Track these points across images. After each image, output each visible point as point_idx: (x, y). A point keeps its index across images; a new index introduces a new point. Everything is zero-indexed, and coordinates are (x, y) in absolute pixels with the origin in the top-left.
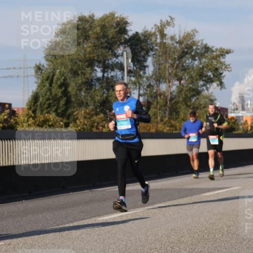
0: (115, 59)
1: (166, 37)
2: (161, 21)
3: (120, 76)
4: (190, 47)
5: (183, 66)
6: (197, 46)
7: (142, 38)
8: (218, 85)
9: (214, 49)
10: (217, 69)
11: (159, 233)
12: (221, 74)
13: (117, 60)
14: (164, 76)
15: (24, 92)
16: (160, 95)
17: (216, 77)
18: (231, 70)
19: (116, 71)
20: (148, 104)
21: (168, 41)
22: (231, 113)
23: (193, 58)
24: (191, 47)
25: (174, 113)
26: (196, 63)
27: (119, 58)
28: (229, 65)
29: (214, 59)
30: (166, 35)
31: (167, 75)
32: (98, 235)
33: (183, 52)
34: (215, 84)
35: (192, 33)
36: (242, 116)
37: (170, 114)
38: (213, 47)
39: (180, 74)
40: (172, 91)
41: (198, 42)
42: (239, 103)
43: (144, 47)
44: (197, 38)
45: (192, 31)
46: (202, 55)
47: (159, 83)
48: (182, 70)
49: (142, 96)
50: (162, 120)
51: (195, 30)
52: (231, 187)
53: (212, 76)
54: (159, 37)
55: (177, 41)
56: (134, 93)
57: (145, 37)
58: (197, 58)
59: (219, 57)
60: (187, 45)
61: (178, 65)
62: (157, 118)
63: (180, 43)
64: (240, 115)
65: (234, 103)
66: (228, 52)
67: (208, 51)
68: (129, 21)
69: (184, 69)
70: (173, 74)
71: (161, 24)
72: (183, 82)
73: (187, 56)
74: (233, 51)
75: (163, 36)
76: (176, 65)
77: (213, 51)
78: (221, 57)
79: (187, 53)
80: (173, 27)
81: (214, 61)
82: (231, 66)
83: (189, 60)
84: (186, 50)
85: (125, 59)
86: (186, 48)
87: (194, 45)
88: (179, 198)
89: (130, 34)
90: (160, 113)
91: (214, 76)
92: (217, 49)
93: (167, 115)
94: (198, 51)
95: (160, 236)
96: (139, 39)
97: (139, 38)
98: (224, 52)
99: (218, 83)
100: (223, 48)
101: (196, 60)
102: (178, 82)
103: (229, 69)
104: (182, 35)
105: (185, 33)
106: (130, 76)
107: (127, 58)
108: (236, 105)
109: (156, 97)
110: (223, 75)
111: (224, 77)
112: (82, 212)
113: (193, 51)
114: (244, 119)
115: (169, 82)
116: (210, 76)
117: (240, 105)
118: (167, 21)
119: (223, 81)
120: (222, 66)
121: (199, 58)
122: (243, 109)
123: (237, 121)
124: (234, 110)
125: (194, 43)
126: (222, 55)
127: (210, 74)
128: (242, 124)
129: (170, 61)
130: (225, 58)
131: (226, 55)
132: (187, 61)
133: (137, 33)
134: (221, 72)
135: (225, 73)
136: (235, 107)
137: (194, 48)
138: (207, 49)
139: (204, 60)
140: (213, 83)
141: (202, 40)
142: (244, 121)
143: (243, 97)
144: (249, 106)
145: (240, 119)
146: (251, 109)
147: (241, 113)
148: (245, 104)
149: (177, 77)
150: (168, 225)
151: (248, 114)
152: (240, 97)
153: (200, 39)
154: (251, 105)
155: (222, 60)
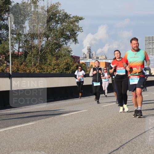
0: (2, 22)
3: (6, 34)
4: (55, 15)
5: (50, 27)
6: (60, 14)
8: (73, 41)
10: (73, 30)
11: (31, 142)
12: (76, 33)
13: (4, 23)
14: (37, 34)
16: (34, 47)
17: (72, 35)
18: (82, 31)
19: (3, 30)
20: (25, 54)
22: (82, 60)
23: (57, 22)
25: (43, 60)
27: (5, 21)
28: (81, 28)
29: (71, 23)
33: (50, 17)
34: (71, 41)
35: (56, 5)
36: (89, 62)
37: (41, 60)
38: (70, 15)
39: (47, 33)
40: (42, 44)
41: (61, 11)
42: (88, 53)
45: (57, 3)
46: (63, 21)
47: (33, 39)
48: (49, 30)
49: (21, 48)
50: (35, 65)
51: (59, 3)
52: (81, 110)
53: (69, 35)
56: (15, 46)
58: (59, 22)
59: (75, 22)
60: (53, 13)
62: (31, 63)
63: (48, 11)
64: (88, 61)
65: (84, 53)
66: (81, 19)
72: (49, 39)
73: (53, 21)
74: (84, 18)
77: (70, 18)
79: (52, 19)
82: (82, 28)
84: (52, 16)
85: (9, 22)
86: (52, 15)
88: (45, 118)
89: (13, 4)
90: (33, 60)
91: (71, 34)
92: (74, 17)
93: (38, 61)
94: (60, 17)
95: (32, 144)
98: (78, 19)
99: (74, 39)
100: (78, 16)
101: (59, 24)
102: (46, 39)
103: (81, 31)
104: (49, 6)
105: (51, 5)
106: (13, 34)
107: (10, 21)
108: (86, 55)
109: (31, 49)
110: (77, 34)
113: (56, 17)
114: (91, 64)
115: (40, 38)
116: (68, 34)
117: (88, 55)
119: (77, 38)
120: (77, 28)
121: (61, 22)
122: (90, 57)
123: (86, 66)
124: (84, 58)
125: (58, 12)
126: (77, 21)
127: (68, 33)
128: (89, 68)
130: (78, 23)
131: (79, 21)
132: (53, 24)
133: (18, 3)
134: (76, 32)
135: (78, 33)
136: (85, 56)
137: (58, 15)
138: (66, 16)
139: (64, 23)
140: (70, 40)
141: (63, 10)
142: (90, 65)
143: (90, 49)
144: (94, 56)
145: (88, 64)
146: (95, 58)
147: (88, 60)
148: (91, 54)
149: (45, 35)
150: (37, 137)
151: (94, 61)
152: (88, 49)
153: (61, 9)
154: (95, 55)
155: (77, 24)
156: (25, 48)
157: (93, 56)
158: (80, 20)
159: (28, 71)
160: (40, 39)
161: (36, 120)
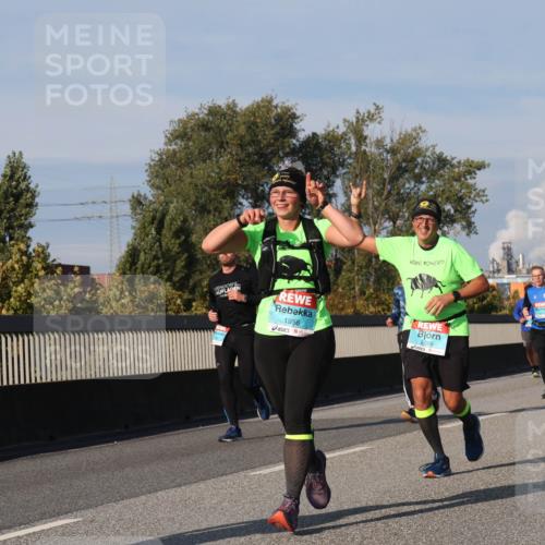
1: (368, 141)
2: (358, 112)
4: (411, 159)
5: (398, 194)
6: (425, 156)
7: (324, 143)
8: (463, 228)
9: (455, 162)
10: (461, 199)
12: (469, 207)
14: (366, 213)
15: (111, 245)
17: (461, 212)
18: (487, 200)
20: (335, 264)
21: (370, 149)
23: (418, 179)
24: (413, 159)
25: (385, 281)
26: (423, 187)
28: (484, 191)
29: (456, 180)
30: (366, 138)
31: (370, 210)
32: (251, 502)
33: (399, 168)
34: (458, 226)
35: (414, 134)
36: (509, 284)
37: (378, 281)
38: (453, 159)
39: (394, 209)
41: (427, 150)
42: (503, 259)
43: (328, 160)
44: (425, 142)
45: (415, 130)
46: (433, 174)
48: (397, 201)
50: (363, 293)
51: (420, 128)
53: (452, 211)
54: (353, 141)
55: (388, 147)
57: (330, 142)
58: (424, 179)
59: (464, 176)
60: (406, 155)
61: (389, 192)
62: (354, 288)
63: (393, 151)
64: (505, 281)
65: (494, 260)
66: (481, 166)
67: (445, 165)
68: (298, 113)
69: (401, 199)
70: (381, 208)
71: (357, 118)
72: (398, 222)
73: (407, 175)
74: (489, 165)
75: (361, 139)
76: (385, 193)
77: (452, 166)
78: (468, 177)
79: (406, 170)
80: (379, 123)
81: (455, 183)
82: (486, 193)
83: (409, 182)
84: (404, 165)
86: (404, 161)
87: (419, 155)
88: (397, 435)
89: (302, 136)
90: (359, 280)
91: (456, 211)
92: (459, 163)
93: (371, 283)
94: (427, 166)
96: (318, 146)
97: (318, 143)
98: (474, 167)
99: (464, 223)
100: (471, 159)
101: (423, 183)
102: (391, 223)
103: (484, 198)
104: (396, 138)
105: (400, 134)
108: (498, 264)
109: (351, 251)
110: (473, 209)
111: (474, 212)
112: (221, 462)
113: (416, 166)
114: (513, 289)
115: (375, 223)
116: (449, 210)
117: (505, 264)
118: (369, 112)
119: (473, 220)
120: (471, 192)
121: (428, 178)
122: (510, 271)
123: (501, 293)
124: (494, 272)
125: (418, 152)
126: (470, 173)
127: (448, 207)
128: (508, 298)
129: (375, 185)
130: (474, 178)
131: (478, 172)
132: (407, 186)
133: (314, 134)
134: (469, 204)
135: (476, 206)
136: (496, 267)
137: (419, 160)
138: (442, 162)
139: (437, 182)
140: (455, 225)
141: (434, 147)
142: (512, 292)
143: (509, 249)
144: (521, 266)
145: (505, 290)
146: (524, 271)
147: (507, 278)
148: (513, 261)
149: (388, 213)
150: (377, 483)
151: (520, 280)
152: (504, 248)
153: (429, 145)
154: (523, 264)
155: (471, 181)
156: (336, 251)
157: (518, 265)
158: (479, 169)
159: (350, 311)
160: (375, 225)
161: (371, 440)
